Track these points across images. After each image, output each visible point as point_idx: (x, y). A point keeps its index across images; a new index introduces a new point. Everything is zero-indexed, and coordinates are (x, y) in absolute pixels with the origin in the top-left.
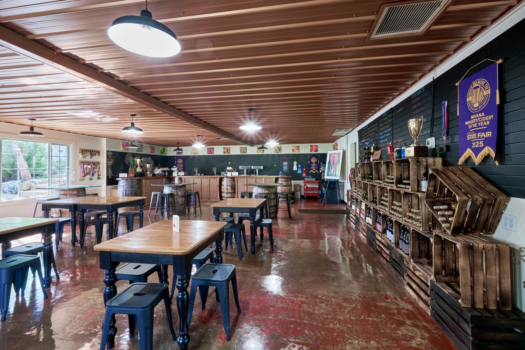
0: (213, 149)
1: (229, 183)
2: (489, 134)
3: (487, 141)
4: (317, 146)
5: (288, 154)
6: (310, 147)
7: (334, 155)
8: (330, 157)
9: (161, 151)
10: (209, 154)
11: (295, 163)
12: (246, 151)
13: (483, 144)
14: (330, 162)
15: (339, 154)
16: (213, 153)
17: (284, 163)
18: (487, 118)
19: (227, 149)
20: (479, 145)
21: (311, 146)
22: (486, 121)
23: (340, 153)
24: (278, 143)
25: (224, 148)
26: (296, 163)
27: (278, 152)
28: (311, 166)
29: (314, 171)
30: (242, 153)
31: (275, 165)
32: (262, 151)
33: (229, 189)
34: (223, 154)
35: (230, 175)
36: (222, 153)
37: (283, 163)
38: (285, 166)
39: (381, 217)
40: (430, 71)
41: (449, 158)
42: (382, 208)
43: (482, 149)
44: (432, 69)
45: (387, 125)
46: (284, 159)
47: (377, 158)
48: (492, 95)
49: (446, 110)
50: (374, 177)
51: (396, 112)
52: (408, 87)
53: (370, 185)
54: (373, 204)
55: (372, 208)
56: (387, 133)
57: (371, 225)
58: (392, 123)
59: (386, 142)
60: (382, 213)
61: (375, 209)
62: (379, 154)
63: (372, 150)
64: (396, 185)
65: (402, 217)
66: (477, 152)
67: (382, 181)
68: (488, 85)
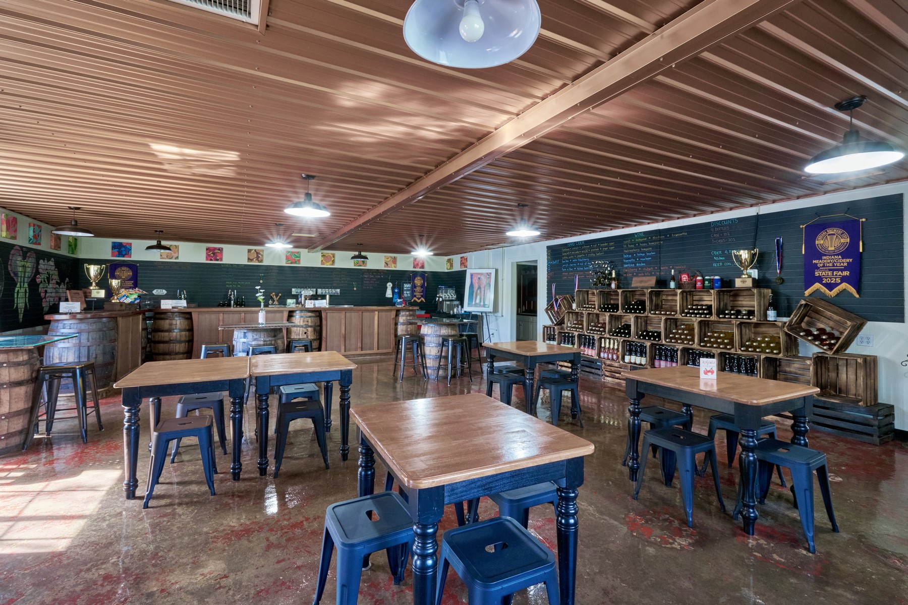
0: (221, 250)
1: (310, 321)
2: (847, 273)
3: (844, 279)
5: (378, 270)
6: (412, 261)
7: (479, 276)
8: (472, 278)
9: (70, 246)
10: (211, 260)
11: (389, 285)
12: (299, 261)
13: (840, 281)
14: (472, 286)
15: (489, 274)
16: (221, 260)
17: (405, 285)
18: (844, 260)
19: (258, 253)
20: (836, 281)
22: (843, 263)
23: (491, 273)
24: (432, 253)
25: (249, 251)
26: (391, 285)
27: (361, 266)
28: (416, 291)
29: (419, 299)
30: (291, 263)
31: (355, 289)
32: (331, 262)
33: (309, 333)
34: (246, 263)
35: (312, 306)
36: (244, 261)
37: (403, 286)
38: (407, 290)
39: (679, 353)
40: (752, 206)
41: (783, 289)
42: (676, 342)
43: (837, 285)
44: (756, 204)
45: (646, 248)
46: (371, 279)
47: (646, 285)
48: (854, 244)
49: (780, 247)
50: (648, 308)
51: (670, 236)
52: (703, 213)
53: (637, 317)
54: (649, 339)
55: (648, 344)
56: (644, 257)
57: (641, 365)
58: (660, 246)
59: (642, 267)
60: (680, 347)
61: (657, 345)
62: (652, 281)
63: (614, 275)
64: (718, 315)
65: (733, 347)
66: (830, 287)
67: (676, 312)
68: (846, 235)
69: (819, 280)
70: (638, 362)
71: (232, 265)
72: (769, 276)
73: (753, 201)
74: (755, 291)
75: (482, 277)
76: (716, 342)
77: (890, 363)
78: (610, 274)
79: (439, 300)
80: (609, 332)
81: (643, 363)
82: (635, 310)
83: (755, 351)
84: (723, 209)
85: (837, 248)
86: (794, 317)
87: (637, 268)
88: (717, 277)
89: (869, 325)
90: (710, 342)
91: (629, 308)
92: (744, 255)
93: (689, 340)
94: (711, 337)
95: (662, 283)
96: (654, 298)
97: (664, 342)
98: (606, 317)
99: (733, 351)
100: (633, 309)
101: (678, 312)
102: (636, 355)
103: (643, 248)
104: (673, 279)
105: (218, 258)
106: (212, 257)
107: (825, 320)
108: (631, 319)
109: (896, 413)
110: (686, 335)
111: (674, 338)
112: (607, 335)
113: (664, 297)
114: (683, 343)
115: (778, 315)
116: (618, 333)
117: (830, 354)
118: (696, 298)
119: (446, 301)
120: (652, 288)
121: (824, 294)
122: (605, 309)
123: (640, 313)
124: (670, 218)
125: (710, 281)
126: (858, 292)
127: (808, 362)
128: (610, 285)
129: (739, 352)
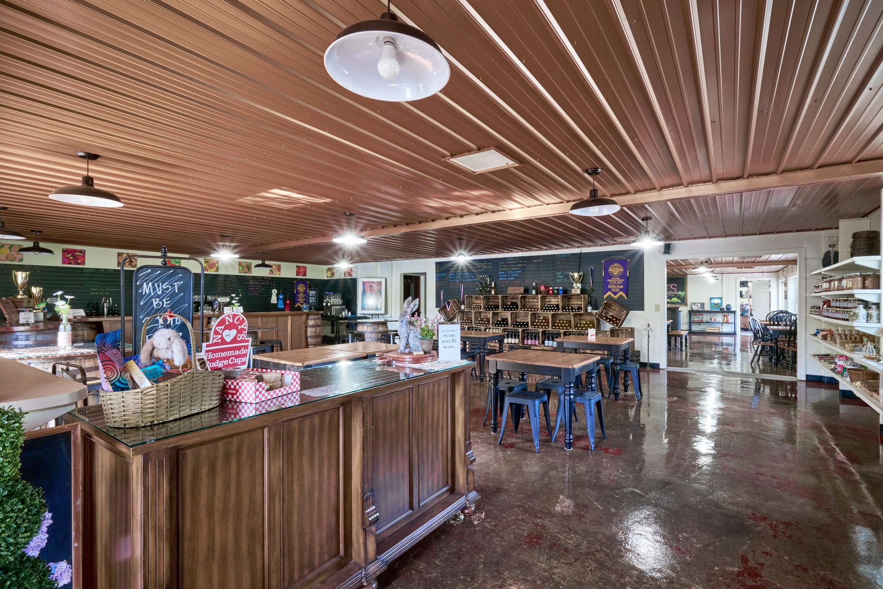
2: (622, 287)
3: (621, 290)
4: (305, 268)
5: (263, 277)
6: (295, 269)
8: (363, 286)
10: (70, 263)
11: (274, 292)
14: (364, 292)
15: (380, 283)
16: (83, 263)
20: (617, 290)
21: (297, 266)
22: (621, 281)
25: (119, 255)
26: (276, 292)
28: (298, 297)
29: (302, 304)
31: (241, 295)
32: (215, 269)
39: (540, 334)
40: (578, 247)
41: (593, 295)
42: (538, 328)
43: (618, 292)
44: (581, 247)
45: (515, 267)
46: (256, 285)
47: (518, 292)
48: (625, 272)
49: (592, 272)
50: (519, 307)
51: (531, 261)
52: (551, 248)
53: (512, 313)
54: (521, 327)
55: (520, 330)
56: (513, 274)
57: (515, 344)
58: (524, 267)
59: (513, 280)
60: (541, 330)
61: (526, 330)
62: (522, 290)
63: (493, 286)
64: (563, 310)
65: (571, 328)
66: (615, 293)
67: (538, 309)
68: (622, 267)
69: (610, 290)
70: (513, 342)
71: (97, 269)
72: (587, 288)
73: (578, 245)
74: (582, 296)
75: (374, 285)
76: (561, 326)
77: (640, 331)
78: (491, 284)
79: (327, 305)
80: (492, 324)
81: (517, 342)
82: (511, 309)
83: (582, 329)
84: (562, 248)
85: (618, 274)
86: (600, 310)
87: (509, 280)
88: (561, 288)
89: (631, 312)
90: (558, 326)
91: (506, 307)
92: (576, 275)
93: (545, 326)
94: (559, 323)
95: (526, 291)
96: (522, 301)
97: (530, 328)
98: (490, 315)
99: (571, 330)
100: (510, 307)
101: (540, 309)
102: (512, 338)
103: (513, 267)
104: (534, 288)
105: (79, 261)
106: (72, 260)
107: (613, 311)
108: (508, 315)
109: (641, 354)
110: (544, 323)
111: (537, 325)
112: (491, 326)
113: (527, 300)
114: (542, 328)
115: (593, 309)
116: (498, 324)
117: (617, 327)
118: (547, 300)
119: (334, 305)
120: (521, 294)
121: (612, 297)
122: (489, 308)
123: (514, 310)
124: (531, 250)
125: (558, 290)
126: (627, 297)
127: (608, 333)
128: (490, 292)
129: (574, 330)
